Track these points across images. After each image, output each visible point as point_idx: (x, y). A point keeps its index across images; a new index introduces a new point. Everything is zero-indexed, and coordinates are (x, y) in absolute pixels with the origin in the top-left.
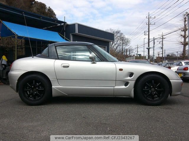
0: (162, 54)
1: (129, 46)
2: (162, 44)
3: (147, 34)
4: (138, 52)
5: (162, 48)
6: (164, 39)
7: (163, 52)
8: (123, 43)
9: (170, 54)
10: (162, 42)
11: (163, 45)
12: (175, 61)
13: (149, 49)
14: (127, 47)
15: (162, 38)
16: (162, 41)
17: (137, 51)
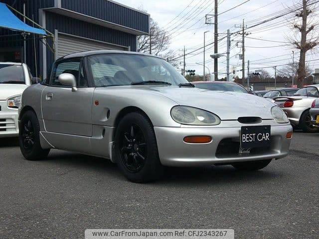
0: (243, 70)
1: (167, 51)
2: (243, 47)
3: (213, 21)
4: (185, 65)
5: (242, 57)
6: (247, 34)
7: (243, 67)
8: (151, 43)
9: (260, 71)
10: (243, 42)
11: (243, 50)
12: (268, 89)
13: (216, 58)
14: (163, 53)
15: (241, 32)
16: (242, 40)
17: (183, 64)
